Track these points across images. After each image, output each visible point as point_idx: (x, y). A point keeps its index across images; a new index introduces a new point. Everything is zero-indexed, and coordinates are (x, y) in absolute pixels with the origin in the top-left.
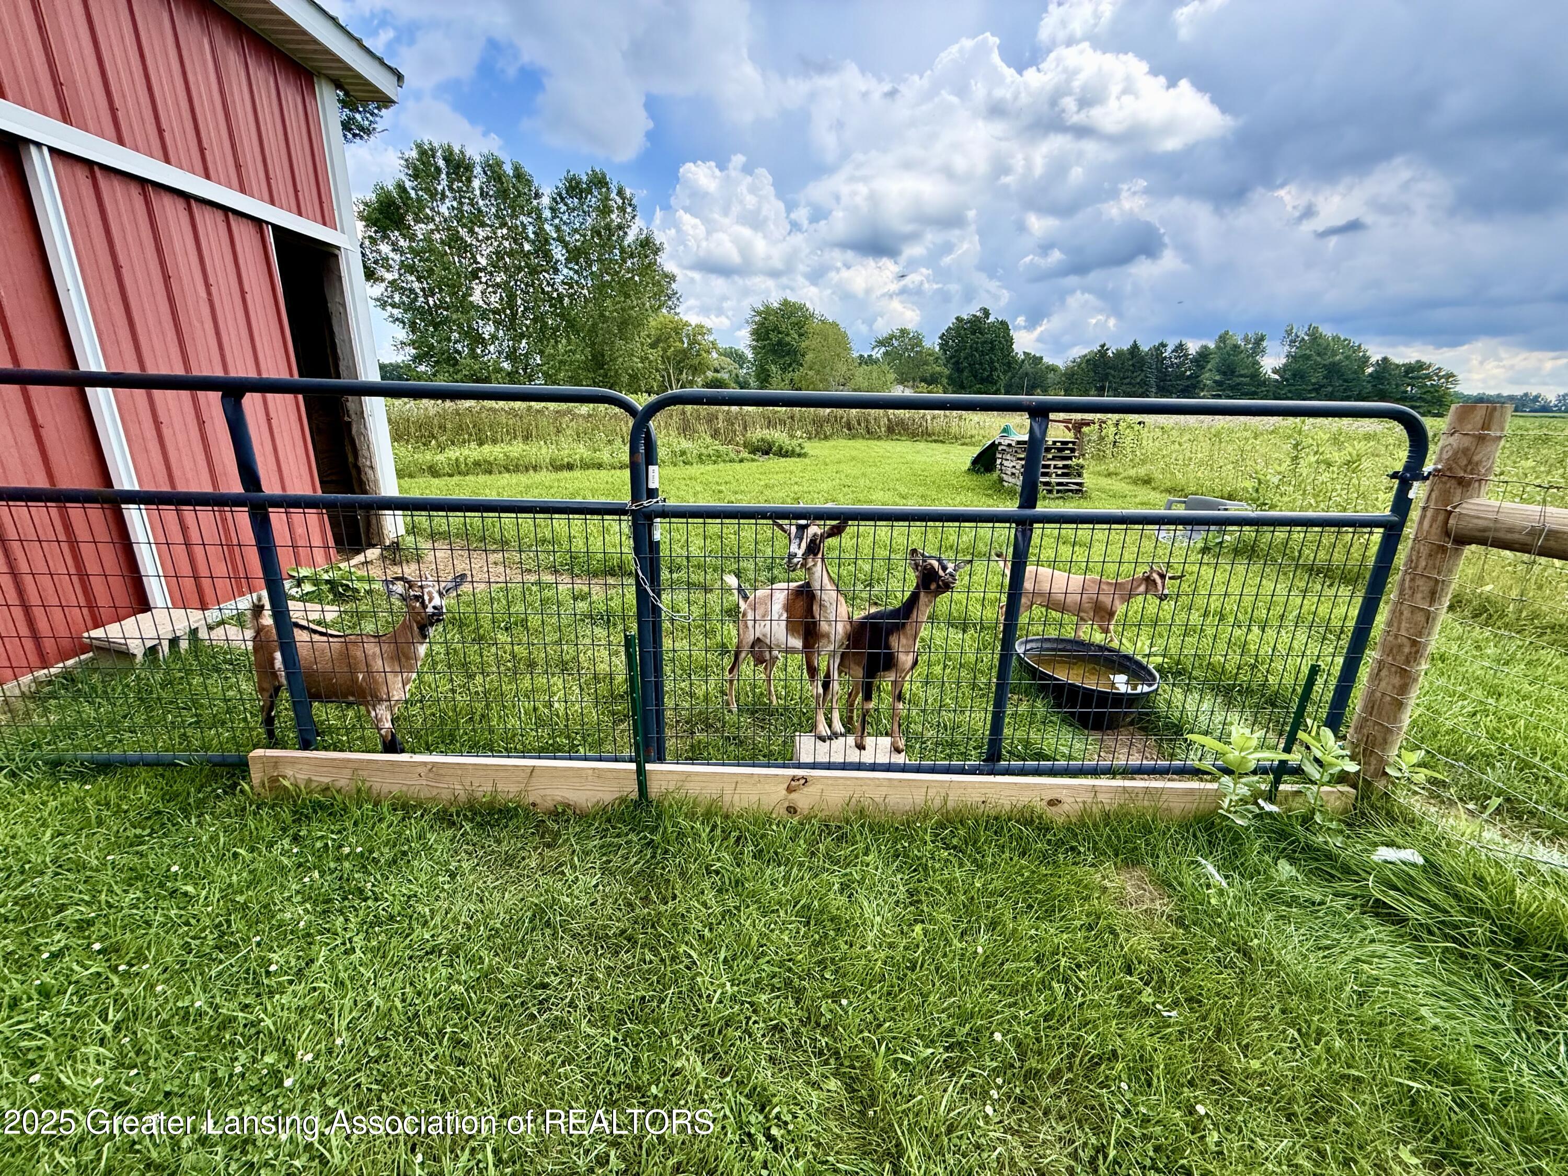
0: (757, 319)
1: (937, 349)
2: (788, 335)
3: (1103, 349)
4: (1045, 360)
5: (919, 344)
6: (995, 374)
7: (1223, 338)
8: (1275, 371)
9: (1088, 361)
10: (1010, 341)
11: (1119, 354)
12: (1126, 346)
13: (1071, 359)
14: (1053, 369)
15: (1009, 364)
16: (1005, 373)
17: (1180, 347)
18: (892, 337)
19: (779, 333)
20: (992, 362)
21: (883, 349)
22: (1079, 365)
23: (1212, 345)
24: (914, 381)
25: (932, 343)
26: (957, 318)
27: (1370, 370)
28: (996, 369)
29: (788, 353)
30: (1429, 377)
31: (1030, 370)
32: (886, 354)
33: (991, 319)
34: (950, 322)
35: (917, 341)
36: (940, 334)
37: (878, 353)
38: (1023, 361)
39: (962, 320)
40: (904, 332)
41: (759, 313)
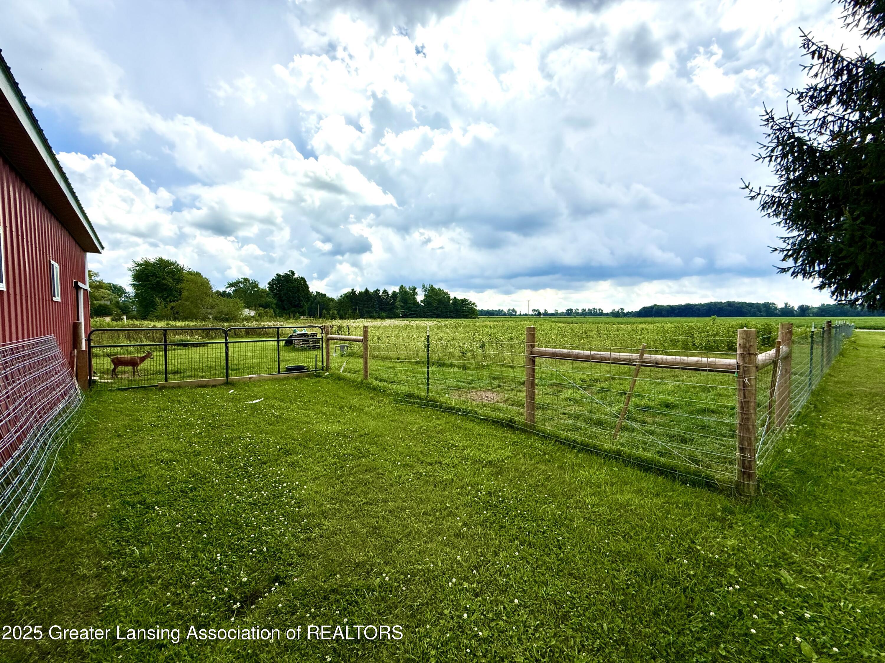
0: (137, 268)
1: (267, 289)
2: (164, 279)
3: (353, 292)
4: (327, 296)
5: (256, 286)
6: (301, 303)
7: (402, 288)
8: (421, 302)
9: (347, 297)
10: (307, 287)
11: (361, 293)
12: (363, 290)
13: (339, 295)
14: (332, 300)
15: (308, 298)
16: (307, 302)
17: (385, 291)
18: (238, 282)
19: (157, 277)
20: (299, 297)
21: (234, 288)
22: (344, 298)
23: (397, 291)
24: (255, 306)
25: (264, 285)
26: (277, 275)
27: (451, 302)
28: (302, 301)
29: (165, 290)
30: (468, 304)
31: (320, 301)
32: (235, 291)
33: (296, 276)
34: (273, 276)
35: (255, 285)
36: (268, 282)
37: (230, 290)
38: (316, 296)
39: (280, 275)
40: (246, 280)
41: (139, 265)
